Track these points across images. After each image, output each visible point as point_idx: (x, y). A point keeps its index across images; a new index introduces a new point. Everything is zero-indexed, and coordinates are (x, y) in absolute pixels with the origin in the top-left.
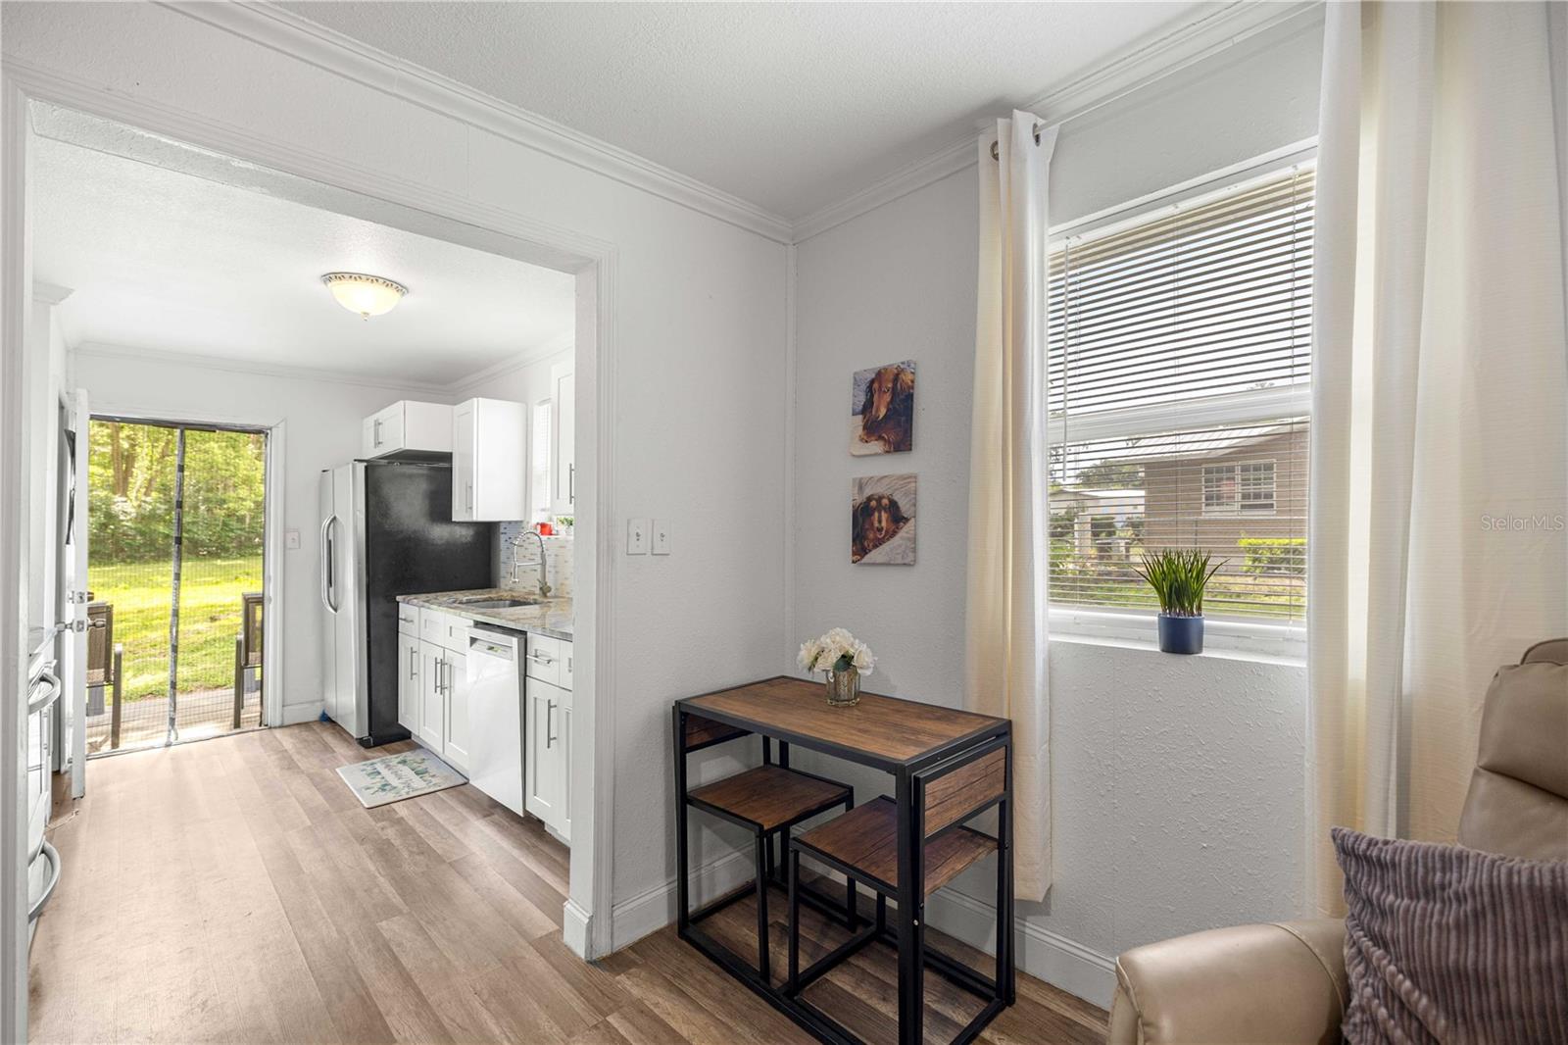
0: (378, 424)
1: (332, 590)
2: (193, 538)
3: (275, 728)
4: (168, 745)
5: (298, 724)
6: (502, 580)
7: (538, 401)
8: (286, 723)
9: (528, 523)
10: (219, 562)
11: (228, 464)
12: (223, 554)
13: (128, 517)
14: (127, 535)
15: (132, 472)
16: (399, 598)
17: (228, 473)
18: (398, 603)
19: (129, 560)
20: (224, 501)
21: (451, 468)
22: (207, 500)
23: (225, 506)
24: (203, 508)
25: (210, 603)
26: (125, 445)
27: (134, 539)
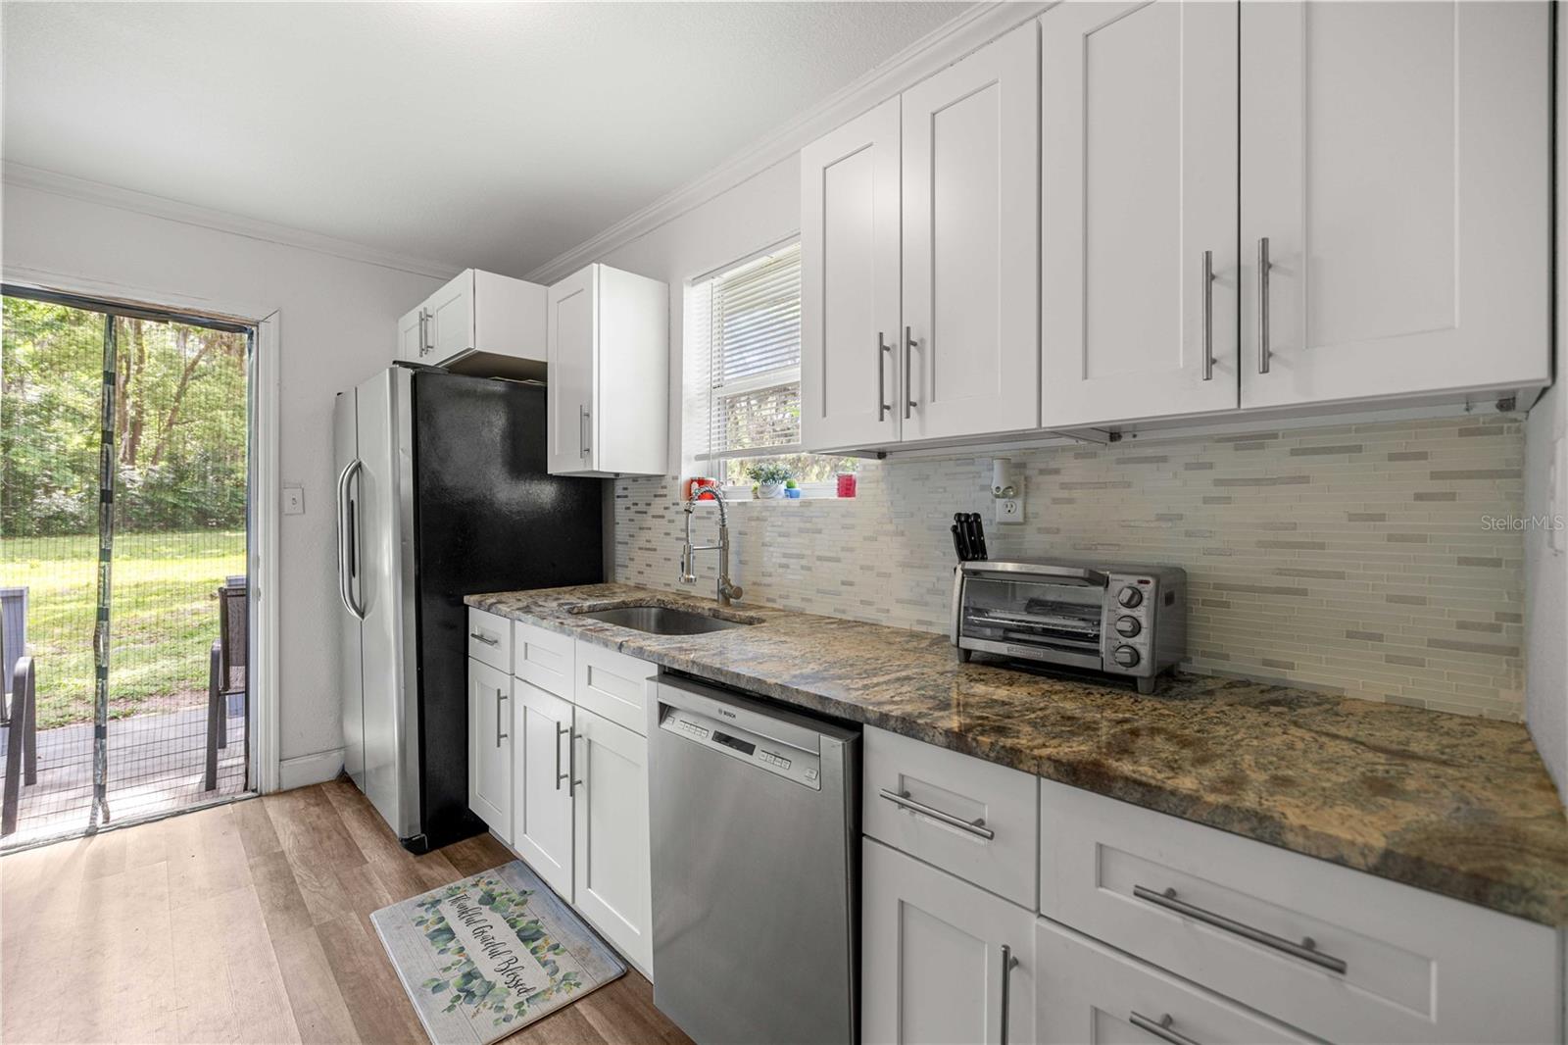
0: (425, 318)
1: (355, 581)
2: (202, 508)
3: (268, 795)
4: (91, 833)
5: (304, 788)
6: (619, 570)
7: (690, 278)
8: (286, 787)
9: (675, 478)
10: (227, 533)
11: (235, 433)
12: (232, 526)
13: (136, 485)
14: (135, 504)
15: (140, 440)
16: (467, 599)
17: (235, 443)
18: (467, 607)
19: (136, 530)
20: (232, 471)
21: (546, 388)
22: (215, 470)
23: (233, 476)
24: (211, 478)
25: (214, 578)
26: (132, 413)
27: (141, 509)
